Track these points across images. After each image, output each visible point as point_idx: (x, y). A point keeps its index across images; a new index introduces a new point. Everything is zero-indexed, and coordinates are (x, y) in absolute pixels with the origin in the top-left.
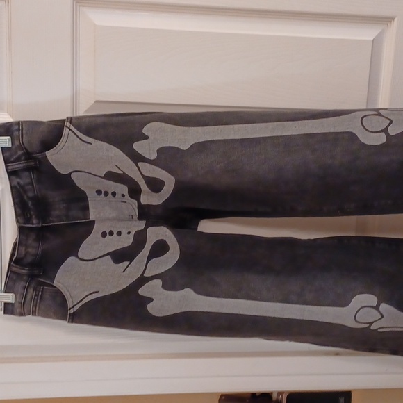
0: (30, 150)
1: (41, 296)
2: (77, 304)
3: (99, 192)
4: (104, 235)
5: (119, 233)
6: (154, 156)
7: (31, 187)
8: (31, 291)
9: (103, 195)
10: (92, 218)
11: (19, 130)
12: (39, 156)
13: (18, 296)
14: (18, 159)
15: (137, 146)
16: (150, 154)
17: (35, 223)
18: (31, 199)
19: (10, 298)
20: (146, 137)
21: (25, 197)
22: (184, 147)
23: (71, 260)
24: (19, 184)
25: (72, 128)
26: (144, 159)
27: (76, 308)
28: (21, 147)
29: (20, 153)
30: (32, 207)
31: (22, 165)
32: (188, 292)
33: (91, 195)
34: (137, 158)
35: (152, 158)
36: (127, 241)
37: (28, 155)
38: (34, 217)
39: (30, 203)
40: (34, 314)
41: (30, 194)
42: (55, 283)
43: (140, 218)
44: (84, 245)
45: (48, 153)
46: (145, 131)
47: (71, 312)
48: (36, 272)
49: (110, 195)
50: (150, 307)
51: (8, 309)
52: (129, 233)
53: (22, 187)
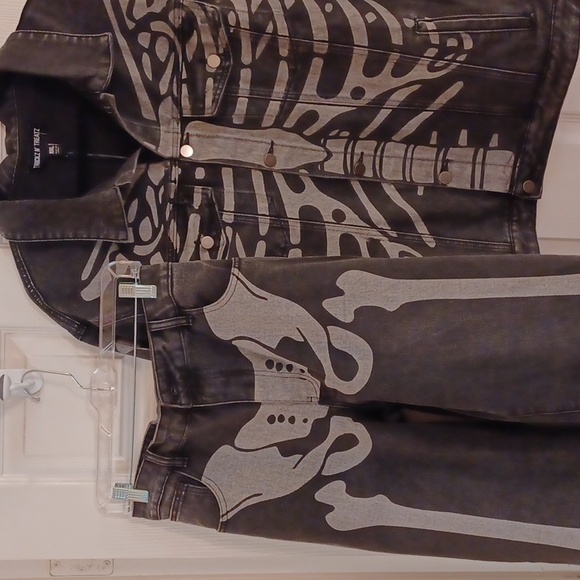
0: (181, 304)
1: (185, 497)
2: (233, 509)
3: (270, 364)
4: (271, 420)
5: (292, 420)
6: (349, 318)
7: (179, 353)
8: (171, 489)
9: (274, 369)
10: (257, 399)
11: (167, 276)
12: (194, 311)
13: (153, 494)
14: (165, 316)
15: (327, 304)
16: (344, 315)
17: (184, 403)
18: (179, 369)
19: (142, 496)
20: (340, 293)
21: (172, 367)
22: (392, 307)
23: (225, 449)
24: (164, 348)
25: (241, 276)
26: (336, 322)
27: (230, 515)
28: (169, 299)
29: (168, 306)
30: (180, 381)
31: (169, 324)
32: (381, 500)
33: (259, 367)
34: (327, 320)
35: (347, 322)
36: (302, 431)
37: (179, 311)
38: (182, 394)
39: (178, 376)
40: (174, 518)
41: (179, 363)
42: (204, 480)
43: (322, 401)
44: (243, 430)
45: (206, 309)
46: (340, 283)
47: (225, 519)
48: (178, 463)
49: (284, 369)
50: (329, 518)
51: (139, 510)
52: (305, 421)
53: (169, 353)
